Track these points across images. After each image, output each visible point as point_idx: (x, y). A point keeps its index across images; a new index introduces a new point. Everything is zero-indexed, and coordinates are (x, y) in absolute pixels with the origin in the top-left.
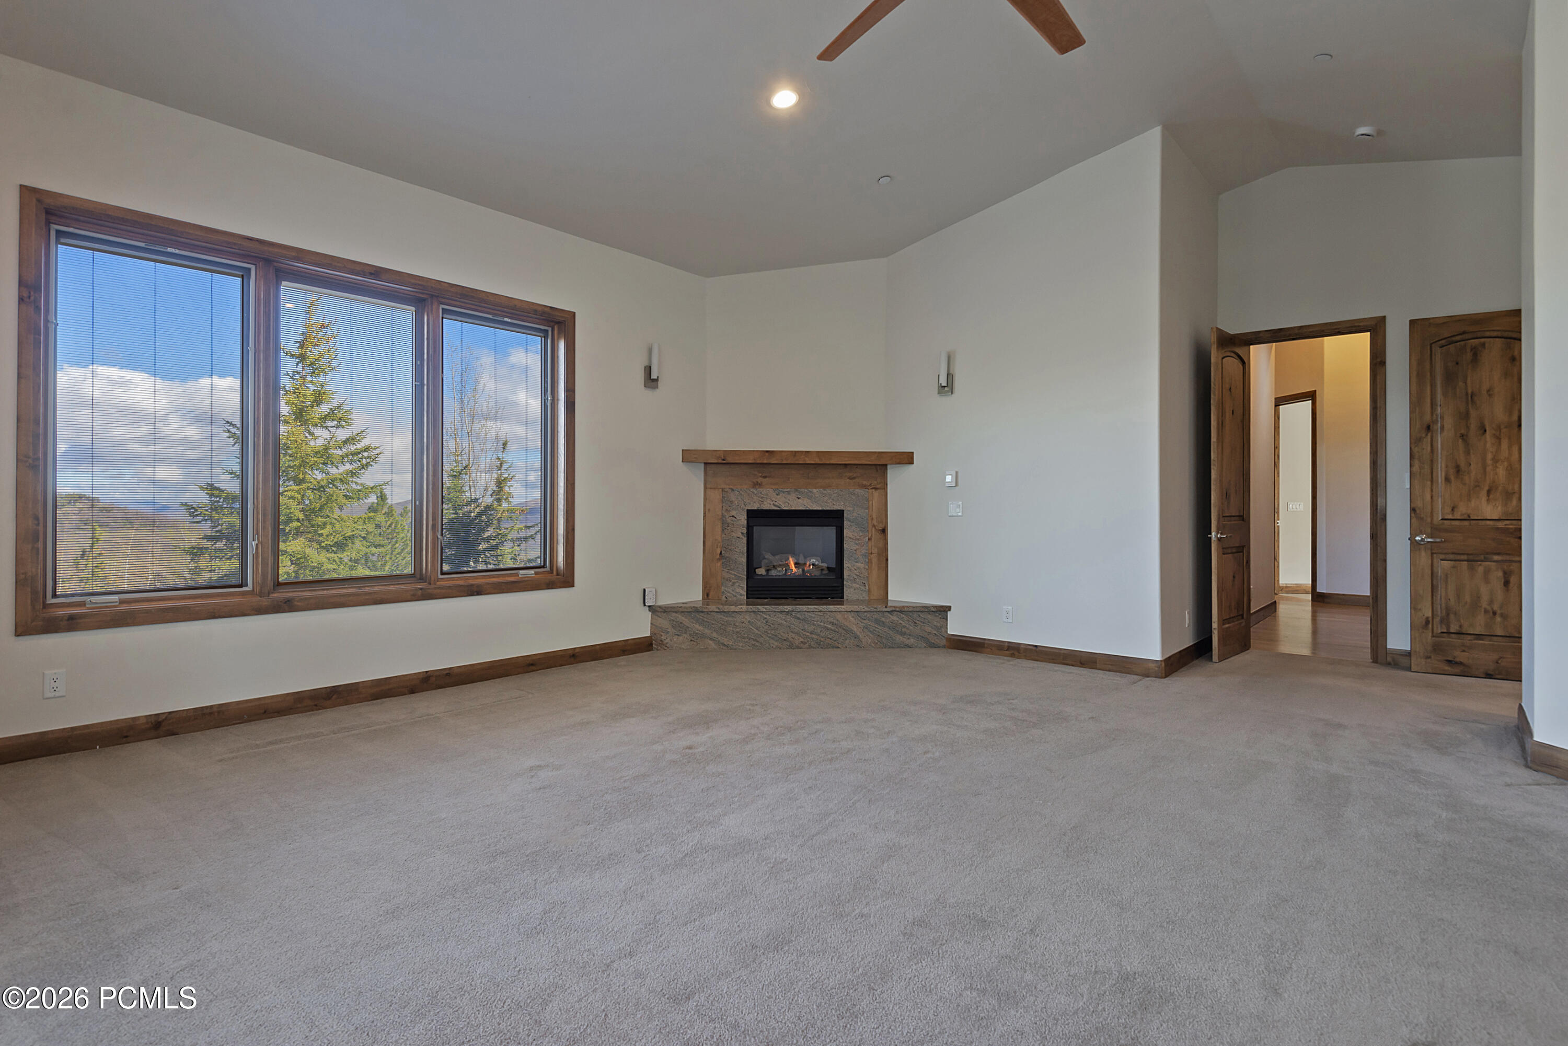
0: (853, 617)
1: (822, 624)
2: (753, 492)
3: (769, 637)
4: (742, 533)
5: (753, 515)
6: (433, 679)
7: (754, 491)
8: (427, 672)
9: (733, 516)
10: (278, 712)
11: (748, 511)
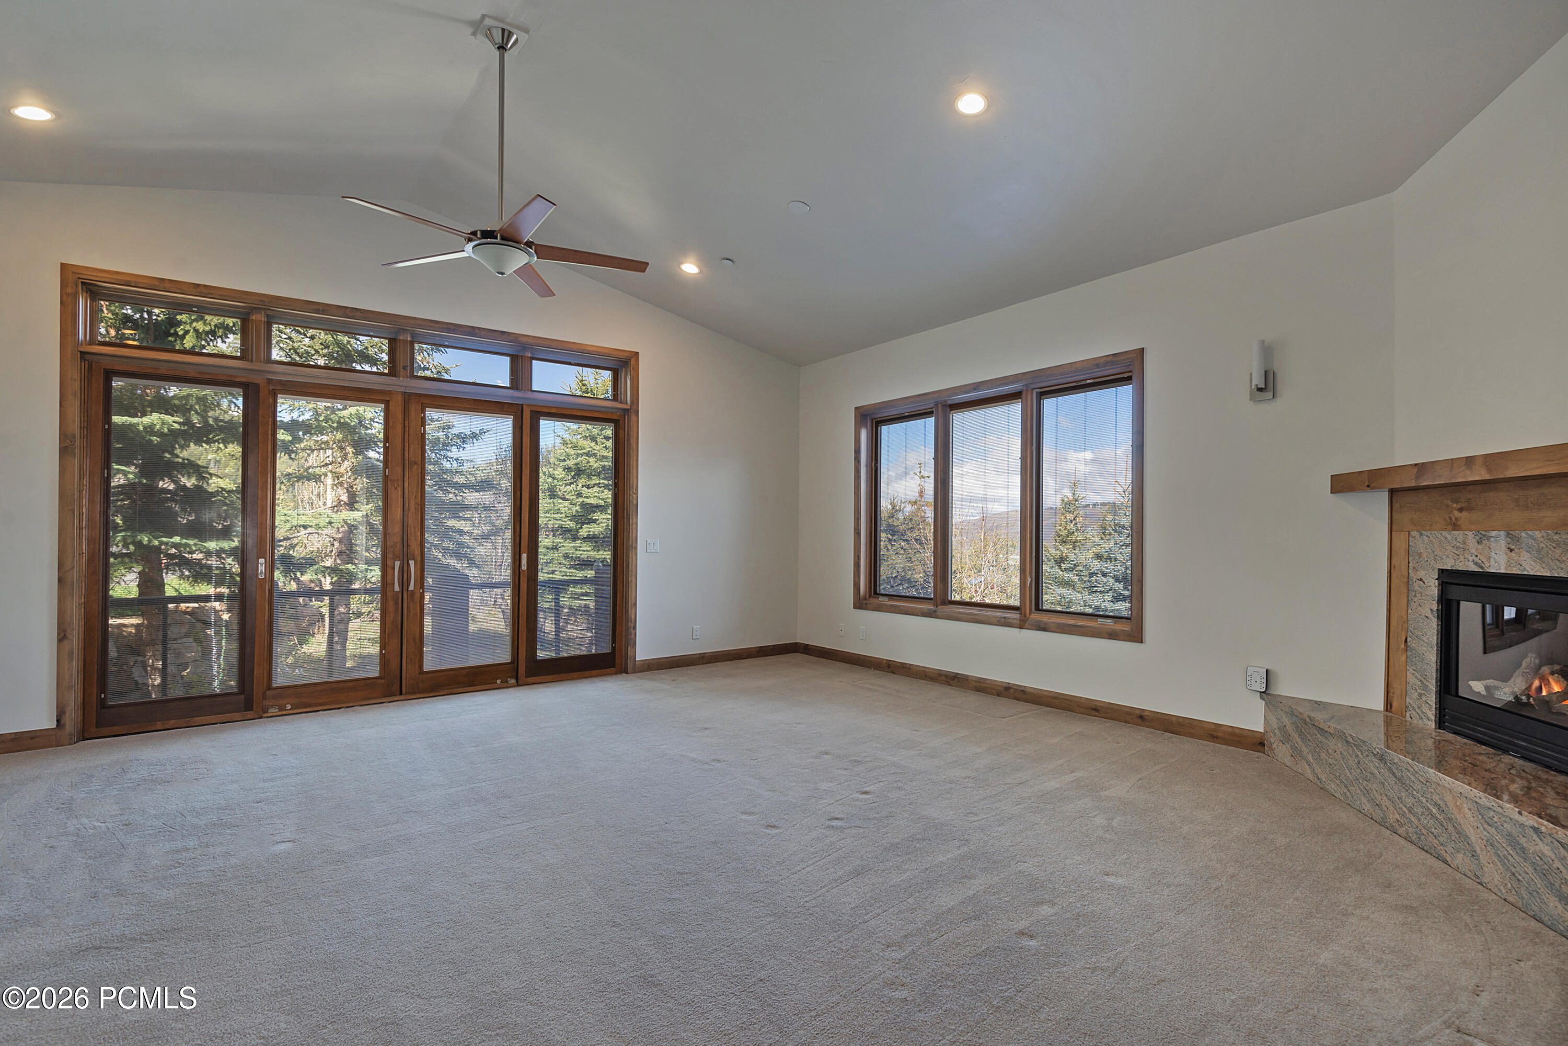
0: (1470, 809)
1: (1424, 800)
2: (1446, 538)
3: (1361, 791)
4: (1431, 610)
5: (1448, 578)
6: (1012, 691)
7: (1448, 536)
8: (1009, 683)
9: (1421, 580)
10: (931, 679)
11: (1442, 571)
